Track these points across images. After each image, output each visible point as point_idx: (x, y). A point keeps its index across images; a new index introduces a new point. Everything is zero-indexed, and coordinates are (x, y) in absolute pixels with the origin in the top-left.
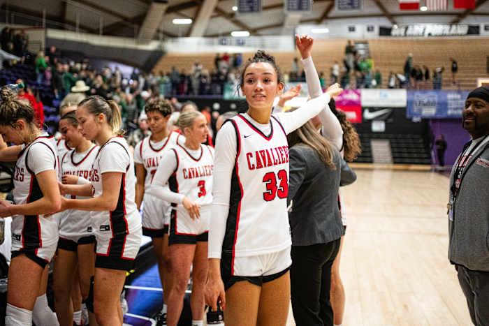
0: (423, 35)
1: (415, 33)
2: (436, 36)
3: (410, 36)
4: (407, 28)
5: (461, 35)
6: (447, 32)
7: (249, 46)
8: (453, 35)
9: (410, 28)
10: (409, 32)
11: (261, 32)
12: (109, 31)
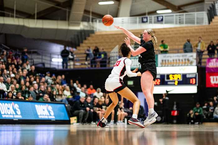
7: (166, 23)
11: (186, 9)
12: (43, 16)
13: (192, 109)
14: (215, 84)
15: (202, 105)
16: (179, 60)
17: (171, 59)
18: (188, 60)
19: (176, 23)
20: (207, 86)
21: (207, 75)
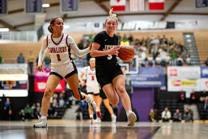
0: (134, 29)
1: (129, 28)
2: (144, 29)
3: (125, 30)
4: (123, 24)
5: (162, 29)
6: (152, 27)
7: (4, 39)
8: (156, 29)
9: (125, 24)
10: (124, 27)
11: (20, 28)
13: (23, 109)
14: (42, 90)
15: (31, 106)
16: (14, 69)
17: (7, 69)
18: (21, 70)
19: (12, 39)
20: (36, 90)
21: (35, 81)
